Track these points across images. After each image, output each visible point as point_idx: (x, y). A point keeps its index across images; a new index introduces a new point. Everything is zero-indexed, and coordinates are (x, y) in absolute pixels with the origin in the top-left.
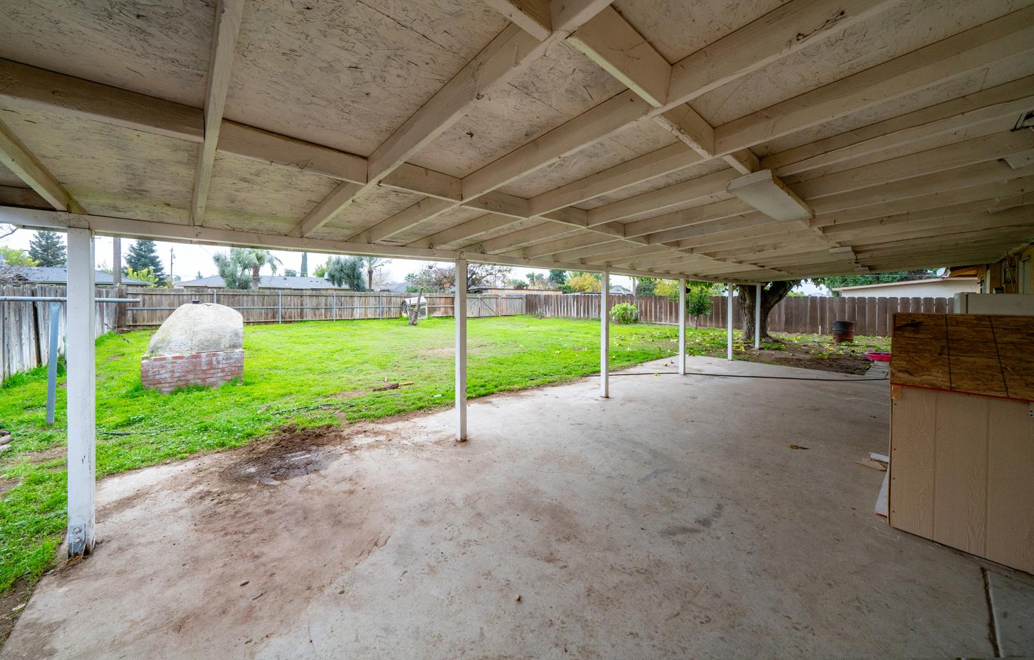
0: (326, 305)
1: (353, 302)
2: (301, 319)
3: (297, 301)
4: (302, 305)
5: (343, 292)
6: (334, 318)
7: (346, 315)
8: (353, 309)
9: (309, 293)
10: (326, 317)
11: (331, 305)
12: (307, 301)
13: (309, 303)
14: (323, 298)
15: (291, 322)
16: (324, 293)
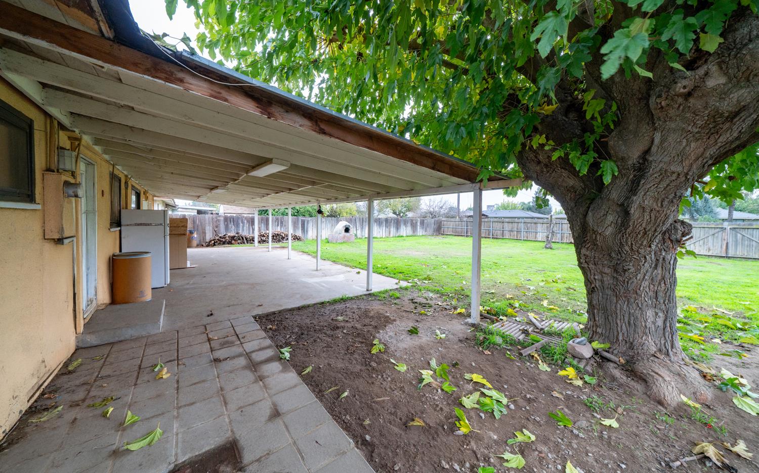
0: (517, 229)
1: (537, 227)
2: (503, 237)
3: (500, 225)
4: (503, 228)
5: (529, 220)
6: (522, 239)
7: (531, 237)
8: (536, 233)
9: (507, 220)
10: (517, 237)
11: (521, 229)
12: (506, 225)
13: (507, 227)
14: (516, 224)
15: (497, 238)
16: (516, 220)
